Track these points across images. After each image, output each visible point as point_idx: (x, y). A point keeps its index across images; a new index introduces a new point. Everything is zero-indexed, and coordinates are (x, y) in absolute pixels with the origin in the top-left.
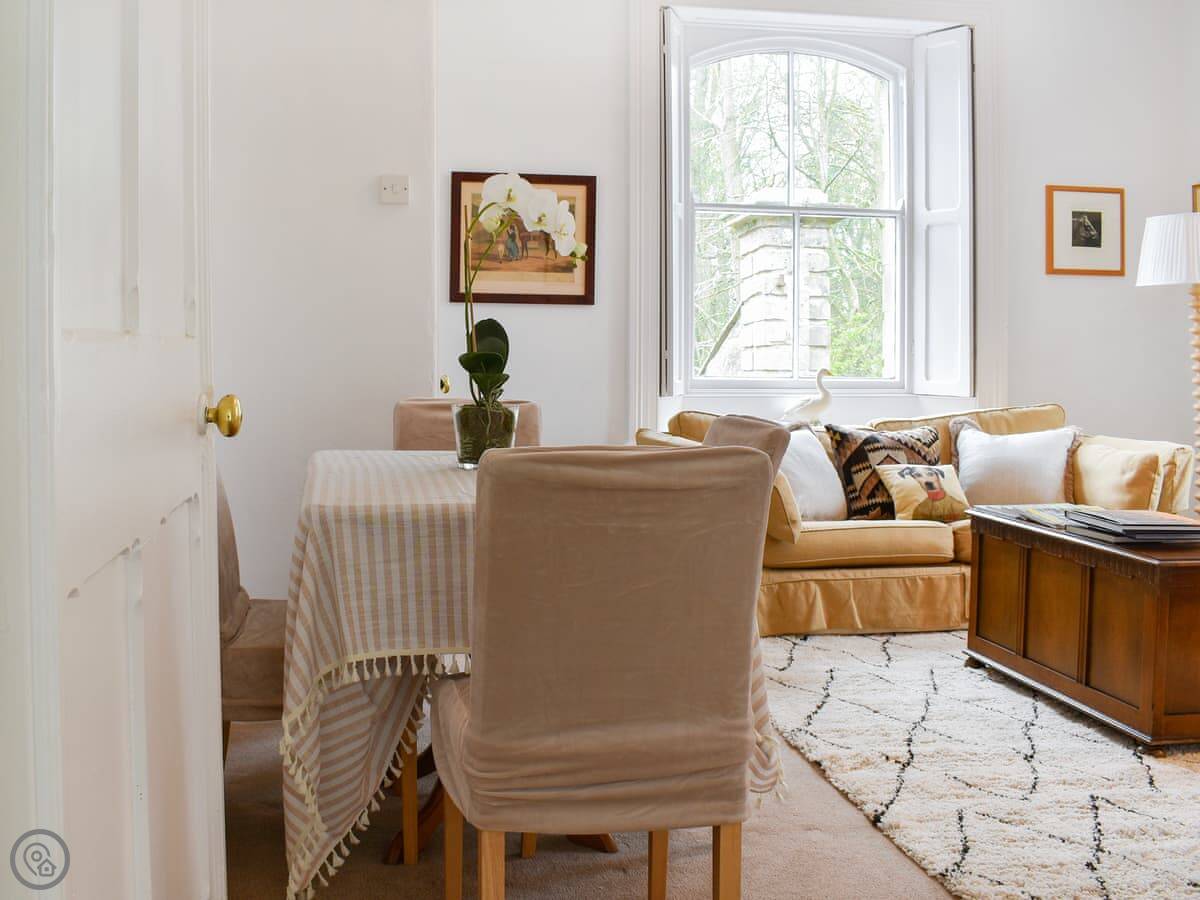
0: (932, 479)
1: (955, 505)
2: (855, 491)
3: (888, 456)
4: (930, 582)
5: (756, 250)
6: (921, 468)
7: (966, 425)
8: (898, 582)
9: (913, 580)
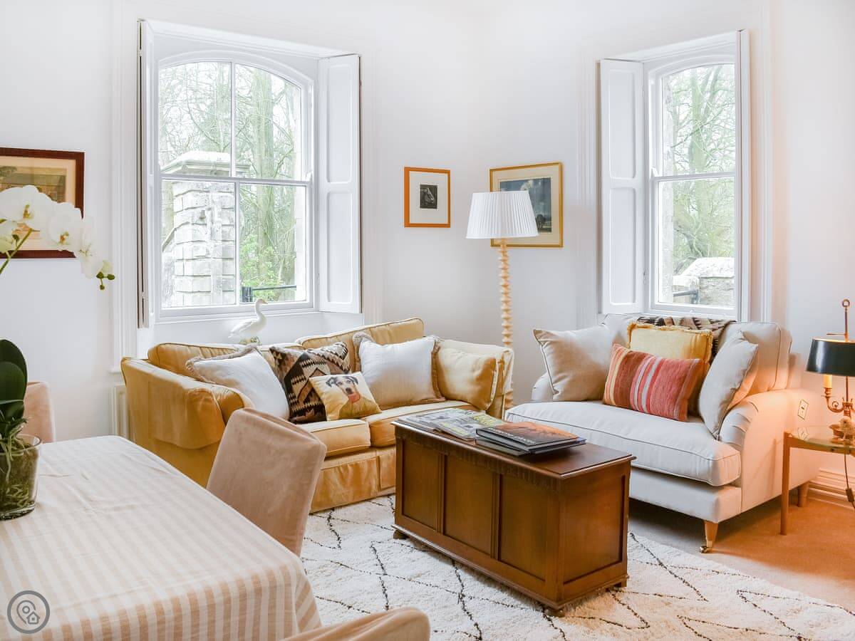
0: (350, 386)
1: (368, 404)
2: (294, 397)
3: (317, 369)
4: (356, 467)
5: (185, 193)
6: (341, 377)
7: (364, 339)
8: (335, 470)
9: (345, 467)
